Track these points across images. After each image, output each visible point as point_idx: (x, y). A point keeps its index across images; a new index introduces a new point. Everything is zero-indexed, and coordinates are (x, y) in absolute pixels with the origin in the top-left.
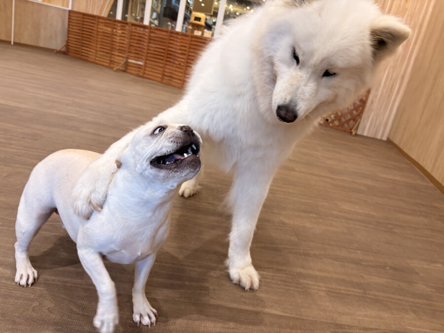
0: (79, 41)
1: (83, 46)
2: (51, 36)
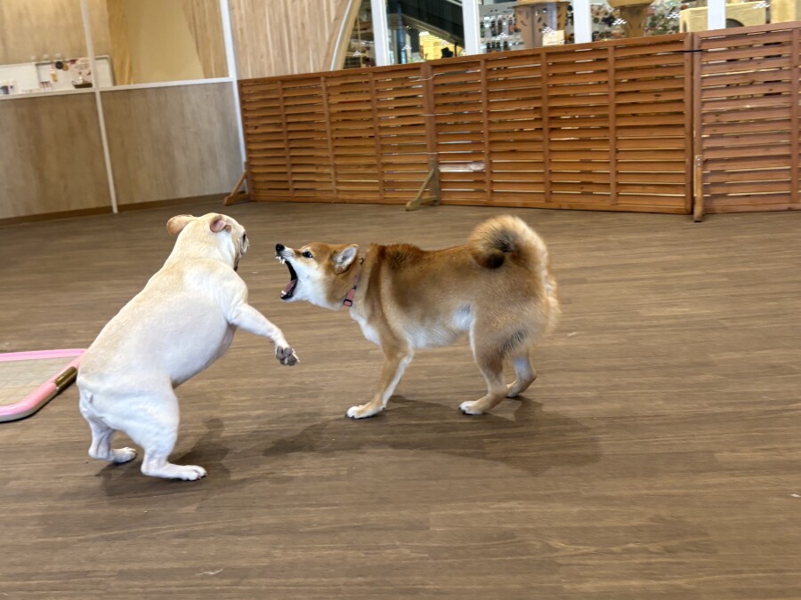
0: (280, 154)
1: (293, 165)
2: (202, 163)
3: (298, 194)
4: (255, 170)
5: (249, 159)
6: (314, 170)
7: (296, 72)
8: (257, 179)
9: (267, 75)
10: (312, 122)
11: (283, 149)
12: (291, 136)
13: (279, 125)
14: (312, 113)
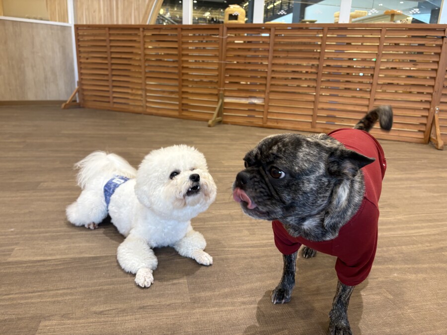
0: (106, 78)
1: (114, 86)
2: (46, 78)
3: (115, 106)
4: (85, 87)
5: (81, 79)
6: (130, 91)
7: (120, 23)
8: (86, 93)
9: (97, 23)
10: (130, 59)
11: (107, 75)
12: (114, 67)
13: (106, 58)
14: (132, 53)
